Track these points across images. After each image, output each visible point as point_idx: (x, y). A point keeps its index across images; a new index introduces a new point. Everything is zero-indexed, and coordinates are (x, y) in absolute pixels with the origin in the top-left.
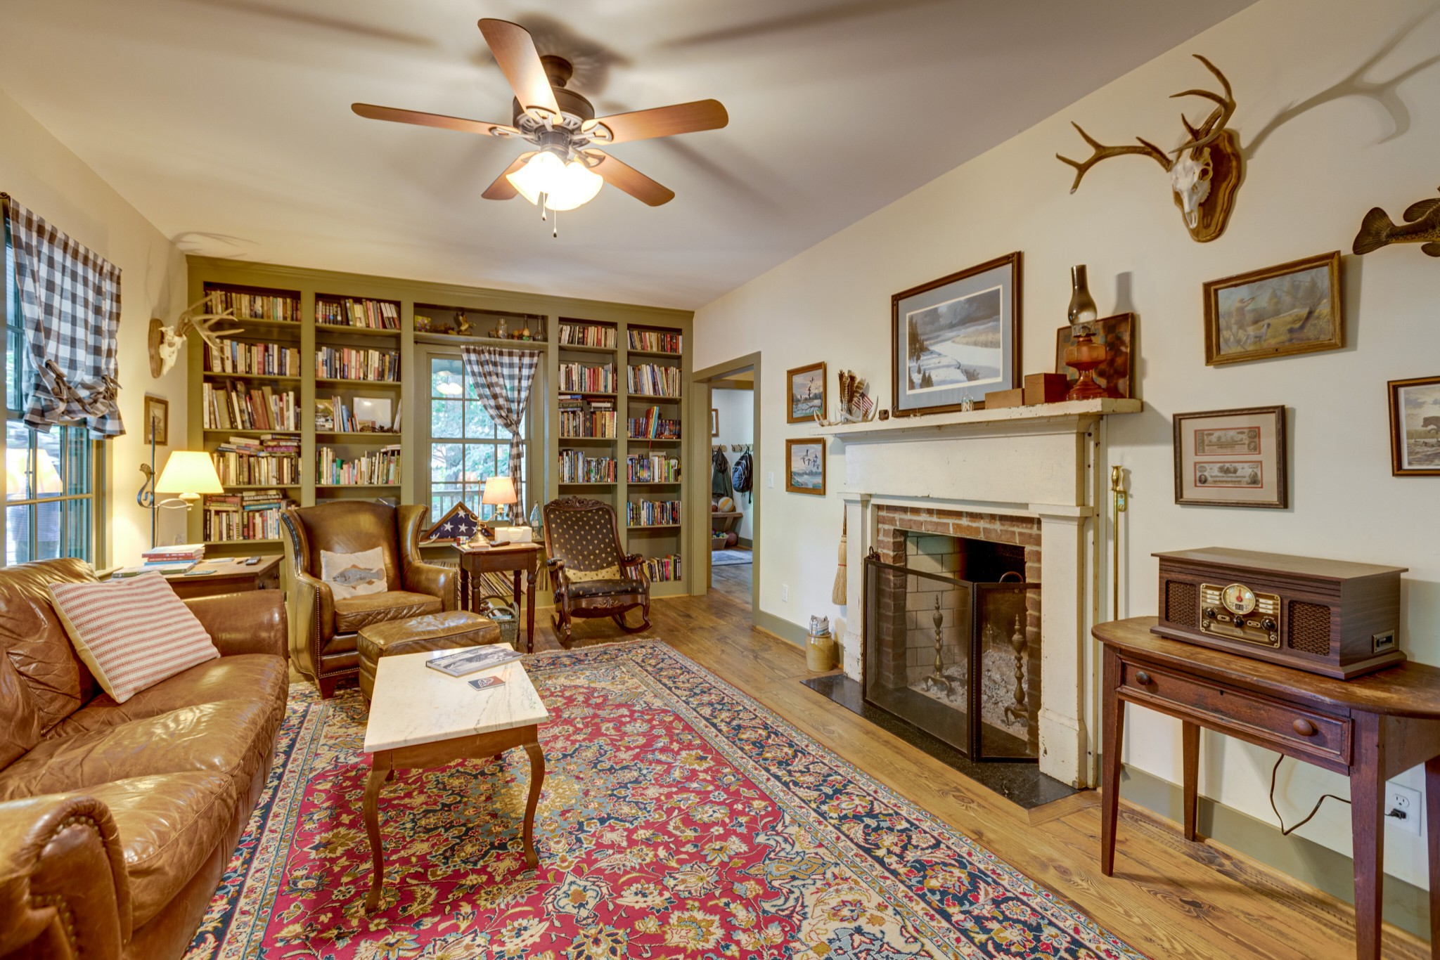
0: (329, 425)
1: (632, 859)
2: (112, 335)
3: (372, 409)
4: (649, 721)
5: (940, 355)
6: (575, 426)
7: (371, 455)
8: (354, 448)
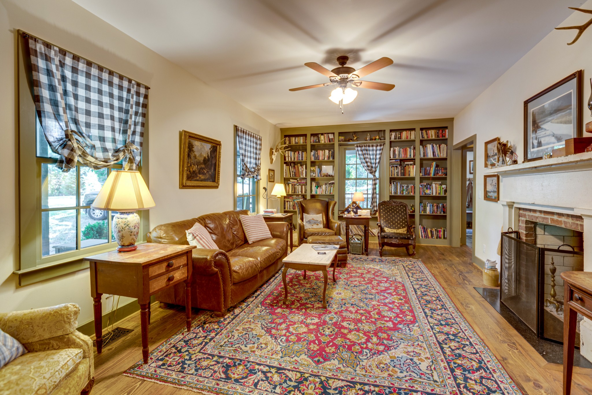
0: (314, 175)
1: (353, 316)
2: (259, 154)
3: (327, 169)
4: (391, 284)
5: (545, 130)
6: (397, 172)
7: (326, 184)
8: (321, 182)
